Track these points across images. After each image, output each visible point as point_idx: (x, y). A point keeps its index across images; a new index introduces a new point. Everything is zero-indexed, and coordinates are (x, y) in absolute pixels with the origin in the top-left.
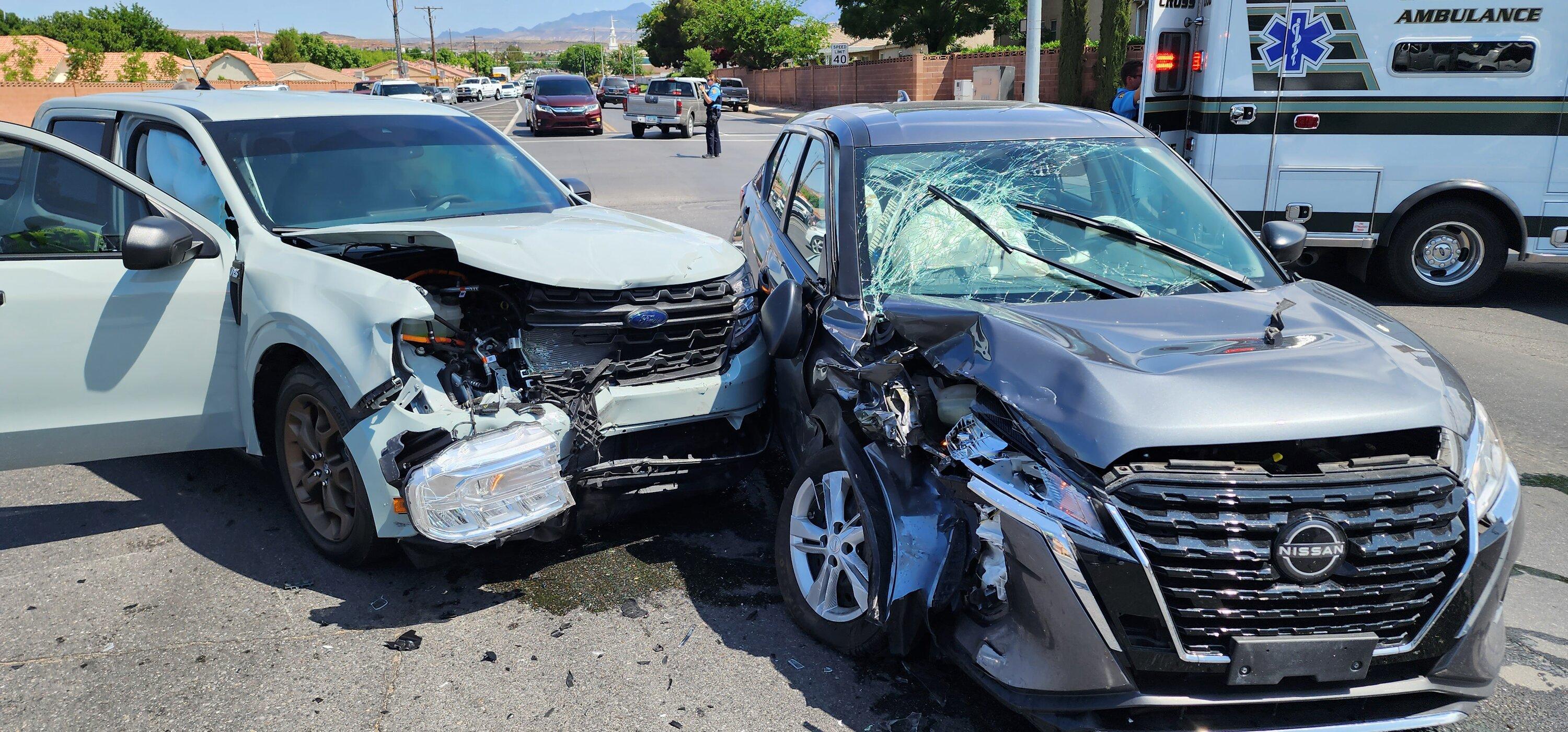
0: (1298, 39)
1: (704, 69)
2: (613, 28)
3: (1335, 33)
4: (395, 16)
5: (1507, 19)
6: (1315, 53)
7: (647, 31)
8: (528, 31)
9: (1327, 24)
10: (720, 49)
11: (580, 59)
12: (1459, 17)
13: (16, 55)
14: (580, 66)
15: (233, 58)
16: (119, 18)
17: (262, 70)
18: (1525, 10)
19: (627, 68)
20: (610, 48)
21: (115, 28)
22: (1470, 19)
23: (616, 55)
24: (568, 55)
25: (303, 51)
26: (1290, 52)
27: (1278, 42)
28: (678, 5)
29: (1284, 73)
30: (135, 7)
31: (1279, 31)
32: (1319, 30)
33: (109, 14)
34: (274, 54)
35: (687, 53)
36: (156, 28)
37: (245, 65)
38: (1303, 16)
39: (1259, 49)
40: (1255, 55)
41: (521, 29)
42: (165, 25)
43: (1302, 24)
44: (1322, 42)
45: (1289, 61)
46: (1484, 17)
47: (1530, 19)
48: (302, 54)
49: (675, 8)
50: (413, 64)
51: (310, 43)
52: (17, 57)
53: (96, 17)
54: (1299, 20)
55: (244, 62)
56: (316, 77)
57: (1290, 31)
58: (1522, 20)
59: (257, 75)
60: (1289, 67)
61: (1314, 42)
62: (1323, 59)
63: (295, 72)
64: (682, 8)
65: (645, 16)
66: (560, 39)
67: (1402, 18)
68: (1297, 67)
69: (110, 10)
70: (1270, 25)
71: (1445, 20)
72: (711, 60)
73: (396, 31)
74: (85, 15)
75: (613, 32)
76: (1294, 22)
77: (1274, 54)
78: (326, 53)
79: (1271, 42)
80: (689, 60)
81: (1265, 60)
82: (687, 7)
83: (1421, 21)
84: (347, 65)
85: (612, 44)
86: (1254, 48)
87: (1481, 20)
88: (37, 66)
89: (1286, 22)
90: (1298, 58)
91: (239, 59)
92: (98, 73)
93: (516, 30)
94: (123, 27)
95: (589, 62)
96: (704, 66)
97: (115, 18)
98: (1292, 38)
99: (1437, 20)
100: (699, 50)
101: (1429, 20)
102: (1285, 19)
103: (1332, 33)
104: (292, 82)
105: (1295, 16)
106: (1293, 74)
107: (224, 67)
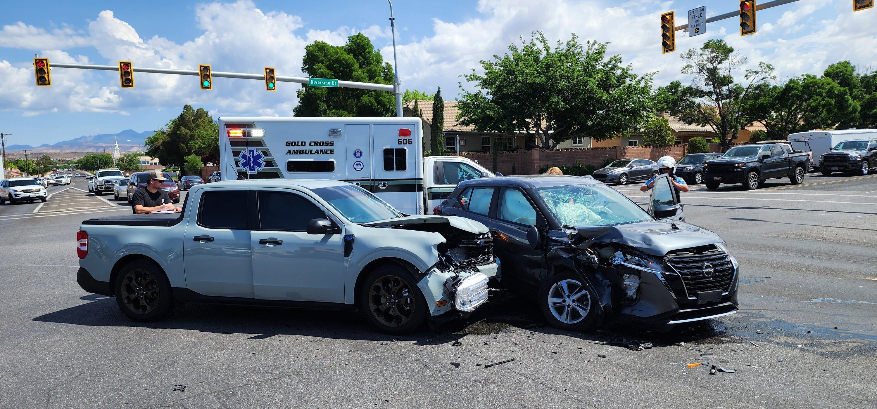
0: (252, 160)
1: (198, 166)
2: (116, 144)
3: (265, 158)
5: (323, 153)
6: (259, 165)
7: (151, 146)
8: (50, 146)
9: (262, 155)
10: (205, 156)
11: (95, 163)
12: (307, 152)
14: (96, 166)
18: (329, 150)
19: (129, 167)
20: (115, 156)
22: (311, 153)
23: (122, 160)
24: (87, 160)
26: (250, 165)
27: (245, 161)
28: (178, 132)
29: (249, 172)
31: (244, 157)
32: (259, 157)
35: (186, 158)
38: (253, 152)
39: (238, 163)
40: (237, 166)
41: (45, 145)
43: (253, 154)
44: (260, 161)
45: (250, 168)
46: (315, 152)
47: (331, 153)
49: (176, 134)
54: (251, 153)
57: (249, 157)
58: (328, 154)
60: (251, 170)
61: (258, 161)
62: (263, 167)
64: (180, 134)
65: (150, 138)
66: (74, 151)
67: (288, 152)
68: (254, 170)
70: (241, 155)
71: (303, 153)
72: (201, 161)
75: (117, 147)
76: (250, 154)
77: (244, 165)
79: (243, 161)
80: (187, 162)
81: (241, 167)
82: (184, 133)
83: (295, 154)
85: (116, 153)
86: (236, 163)
87: (315, 154)
89: (247, 153)
90: (253, 167)
93: (41, 146)
95: (102, 164)
96: (197, 165)
98: (250, 159)
99: (300, 153)
100: (193, 157)
101: (297, 153)
102: (246, 153)
103: (264, 158)
105: (250, 152)
106: (253, 173)
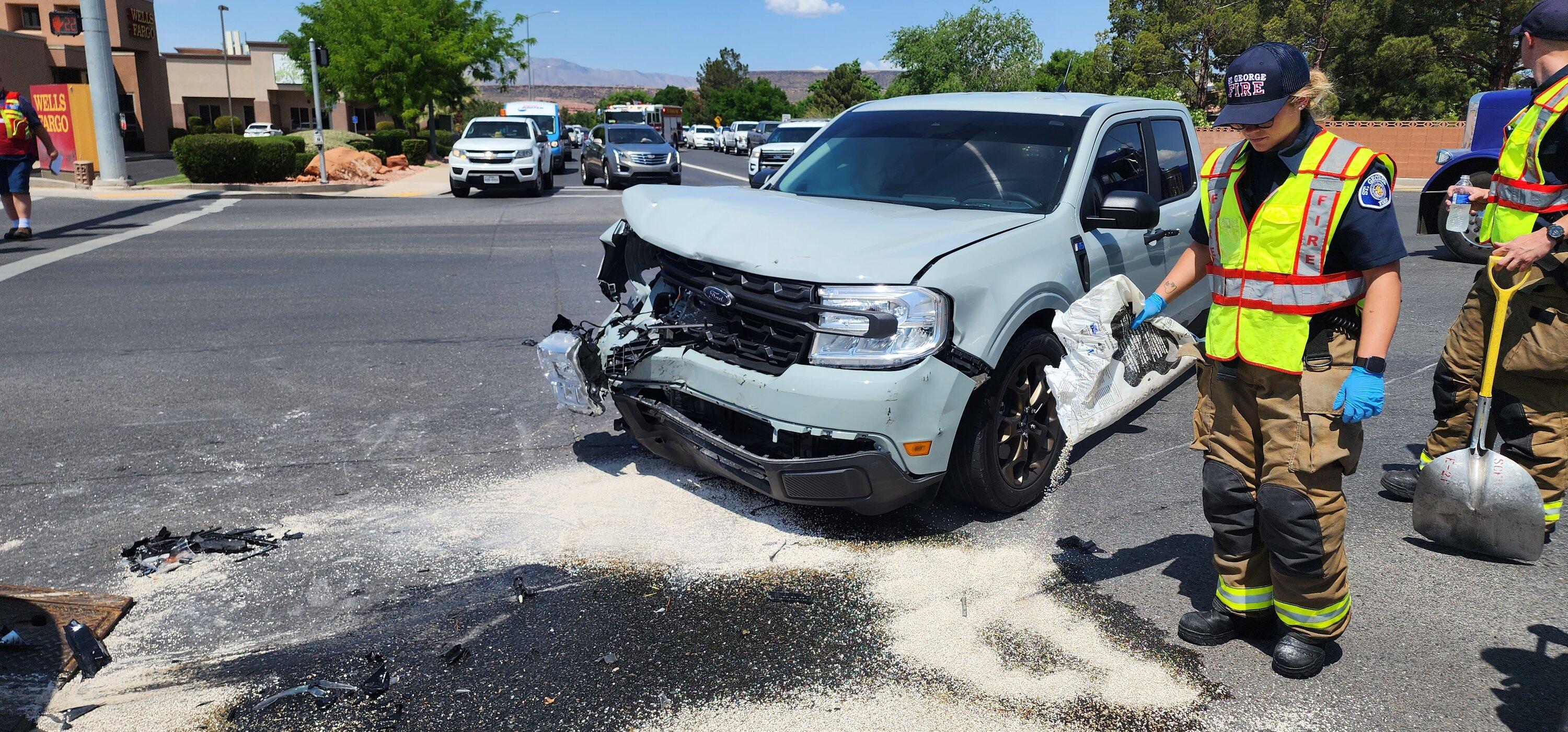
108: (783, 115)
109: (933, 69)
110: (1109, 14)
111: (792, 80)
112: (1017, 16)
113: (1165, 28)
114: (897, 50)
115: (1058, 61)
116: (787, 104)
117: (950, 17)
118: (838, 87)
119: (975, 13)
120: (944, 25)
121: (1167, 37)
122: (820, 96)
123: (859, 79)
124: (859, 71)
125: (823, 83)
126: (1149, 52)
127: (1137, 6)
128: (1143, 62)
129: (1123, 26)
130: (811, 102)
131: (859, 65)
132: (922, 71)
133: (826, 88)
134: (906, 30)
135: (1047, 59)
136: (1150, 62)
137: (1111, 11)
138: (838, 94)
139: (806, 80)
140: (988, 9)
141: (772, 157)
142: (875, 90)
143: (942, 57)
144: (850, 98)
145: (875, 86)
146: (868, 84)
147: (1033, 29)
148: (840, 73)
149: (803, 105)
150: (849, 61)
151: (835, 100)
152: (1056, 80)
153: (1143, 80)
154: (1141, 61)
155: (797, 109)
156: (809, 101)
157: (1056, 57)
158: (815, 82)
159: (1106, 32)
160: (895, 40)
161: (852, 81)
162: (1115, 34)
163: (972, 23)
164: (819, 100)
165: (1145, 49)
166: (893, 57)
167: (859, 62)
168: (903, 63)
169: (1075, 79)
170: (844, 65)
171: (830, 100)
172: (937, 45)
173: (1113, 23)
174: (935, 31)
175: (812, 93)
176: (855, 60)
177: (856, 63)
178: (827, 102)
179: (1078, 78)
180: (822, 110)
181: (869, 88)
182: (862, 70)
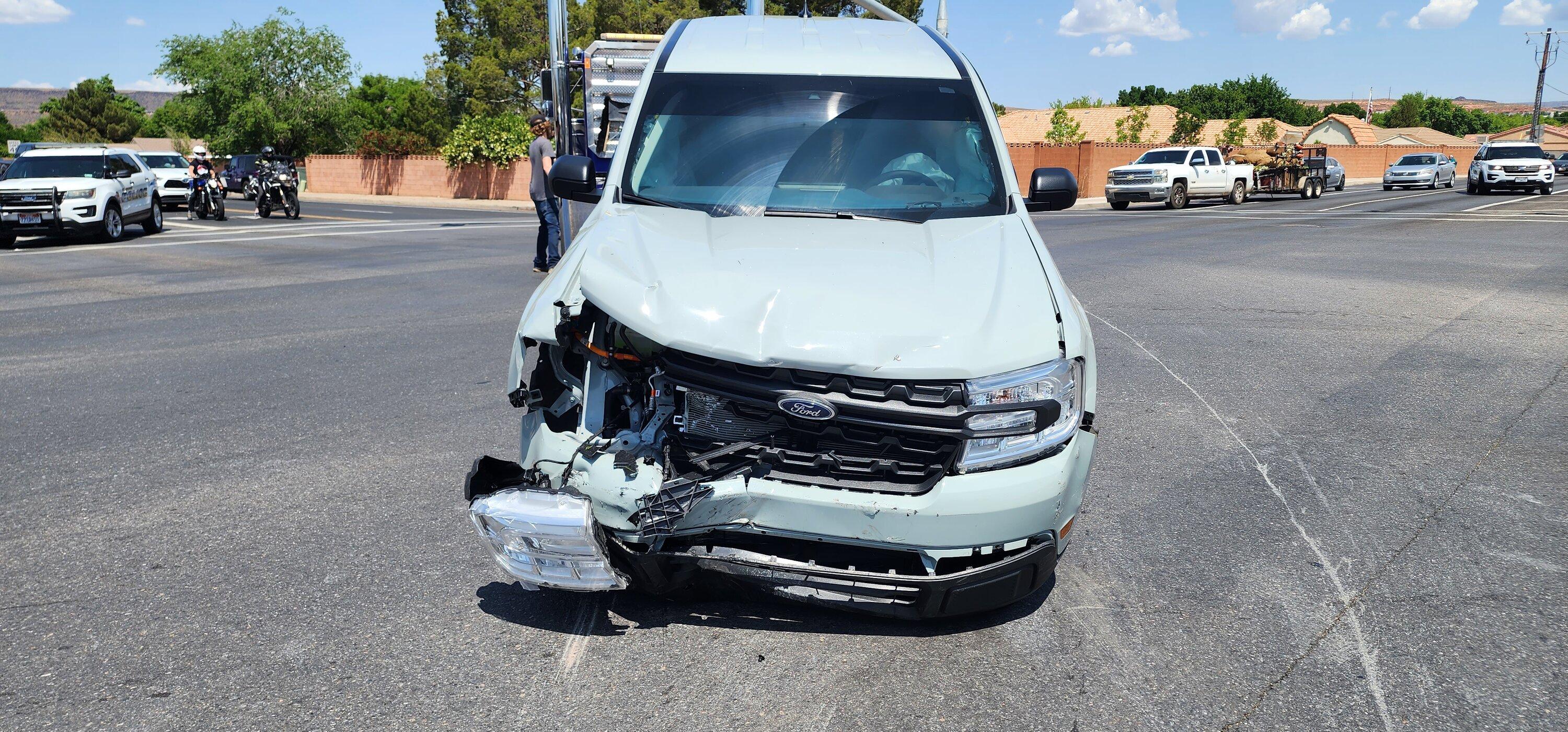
4: (1543, 71)
13: (1130, 120)
15: (1337, 123)
16: (1248, 89)
17: (1363, 134)
21: (1241, 98)
25: (1426, 116)
30: (1264, 78)
33: (1240, 85)
34: (1392, 120)
36: (1279, 97)
37: (1346, 129)
42: (1288, 94)
48: (1423, 119)
50: (1558, 128)
51: (1434, 108)
52: (1131, 122)
53: (1227, 90)
55: (1347, 126)
56: (1423, 141)
59: (1357, 139)
63: (1400, 136)
69: (1242, 82)
73: (1540, 89)
74: (1219, 87)
78: (1451, 118)
84: (1473, 131)
88: (1145, 130)
91: (1342, 123)
92: (1198, 137)
94: (1249, 98)
97: (1243, 89)
104: (1392, 146)
107: (1326, 131)
108: (9, 142)
109: (227, 88)
110: (437, 36)
111: (9, 99)
112: (325, 32)
113: (502, 53)
114: (173, 63)
115: (370, 86)
116: (10, 127)
117: (238, 28)
118: (85, 107)
119: (273, 26)
120: (232, 36)
121: (505, 63)
122: (61, 119)
123: (113, 98)
124: (111, 89)
125: (62, 101)
126: (490, 78)
127: (465, 30)
128: (485, 89)
129: (453, 49)
130: (47, 125)
131: (110, 82)
132: (214, 89)
133: (68, 109)
134: (182, 40)
135: (356, 83)
136: (493, 89)
137: (438, 33)
138: (86, 117)
139: (31, 100)
140: (289, 22)
141: (19, 198)
142: (139, 112)
143: (238, 74)
144: (104, 121)
145: (137, 108)
146: (127, 104)
147: (347, 48)
148: (85, 90)
149: (34, 129)
150: (97, 76)
151: (83, 123)
152: (372, 106)
153: (487, 107)
154: (483, 88)
155: (26, 133)
156: (43, 124)
157: (367, 82)
158: (49, 101)
159: (435, 55)
160: (167, 51)
161: (105, 101)
162: (445, 58)
163: (271, 36)
164: (59, 123)
165: (485, 74)
166: (169, 71)
167: (110, 78)
168: (184, 79)
169: (409, 105)
170: (89, 81)
171: (76, 123)
172: (228, 59)
173: (443, 46)
174: (222, 43)
175: (46, 115)
176: (104, 75)
177: (106, 80)
178: (72, 126)
179: (411, 104)
180: (66, 136)
181: (130, 109)
182: (116, 89)
